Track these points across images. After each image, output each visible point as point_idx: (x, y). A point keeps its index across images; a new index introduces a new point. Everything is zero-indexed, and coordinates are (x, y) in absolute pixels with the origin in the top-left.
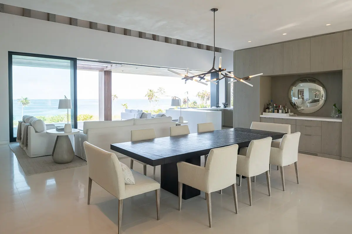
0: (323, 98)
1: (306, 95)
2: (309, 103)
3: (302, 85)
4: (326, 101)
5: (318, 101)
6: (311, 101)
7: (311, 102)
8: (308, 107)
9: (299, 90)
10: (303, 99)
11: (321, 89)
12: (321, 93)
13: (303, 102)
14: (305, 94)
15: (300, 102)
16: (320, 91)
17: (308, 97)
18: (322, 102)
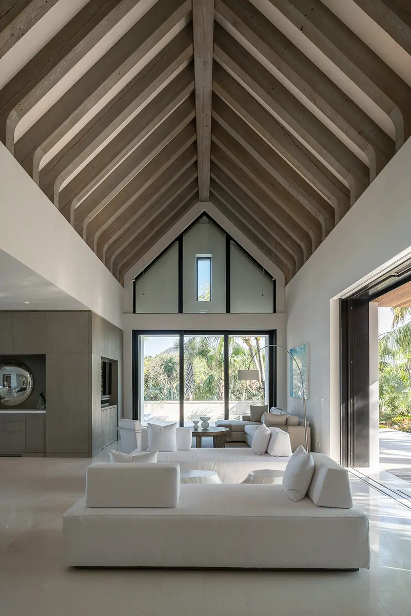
0: (30, 386)
1: (14, 383)
2: (16, 392)
3: (7, 368)
4: (33, 390)
5: (25, 389)
6: (19, 389)
7: (19, 391)
8: (16, 397)
9: (4, 375)
10: (10, 387)
11: (28, 375)
12: (27, 380)
13: (10, 392)
14: (12, 381)
15: (5, 391)
16: (27, 378)
17: (16, 385)
18: (29, 390)
